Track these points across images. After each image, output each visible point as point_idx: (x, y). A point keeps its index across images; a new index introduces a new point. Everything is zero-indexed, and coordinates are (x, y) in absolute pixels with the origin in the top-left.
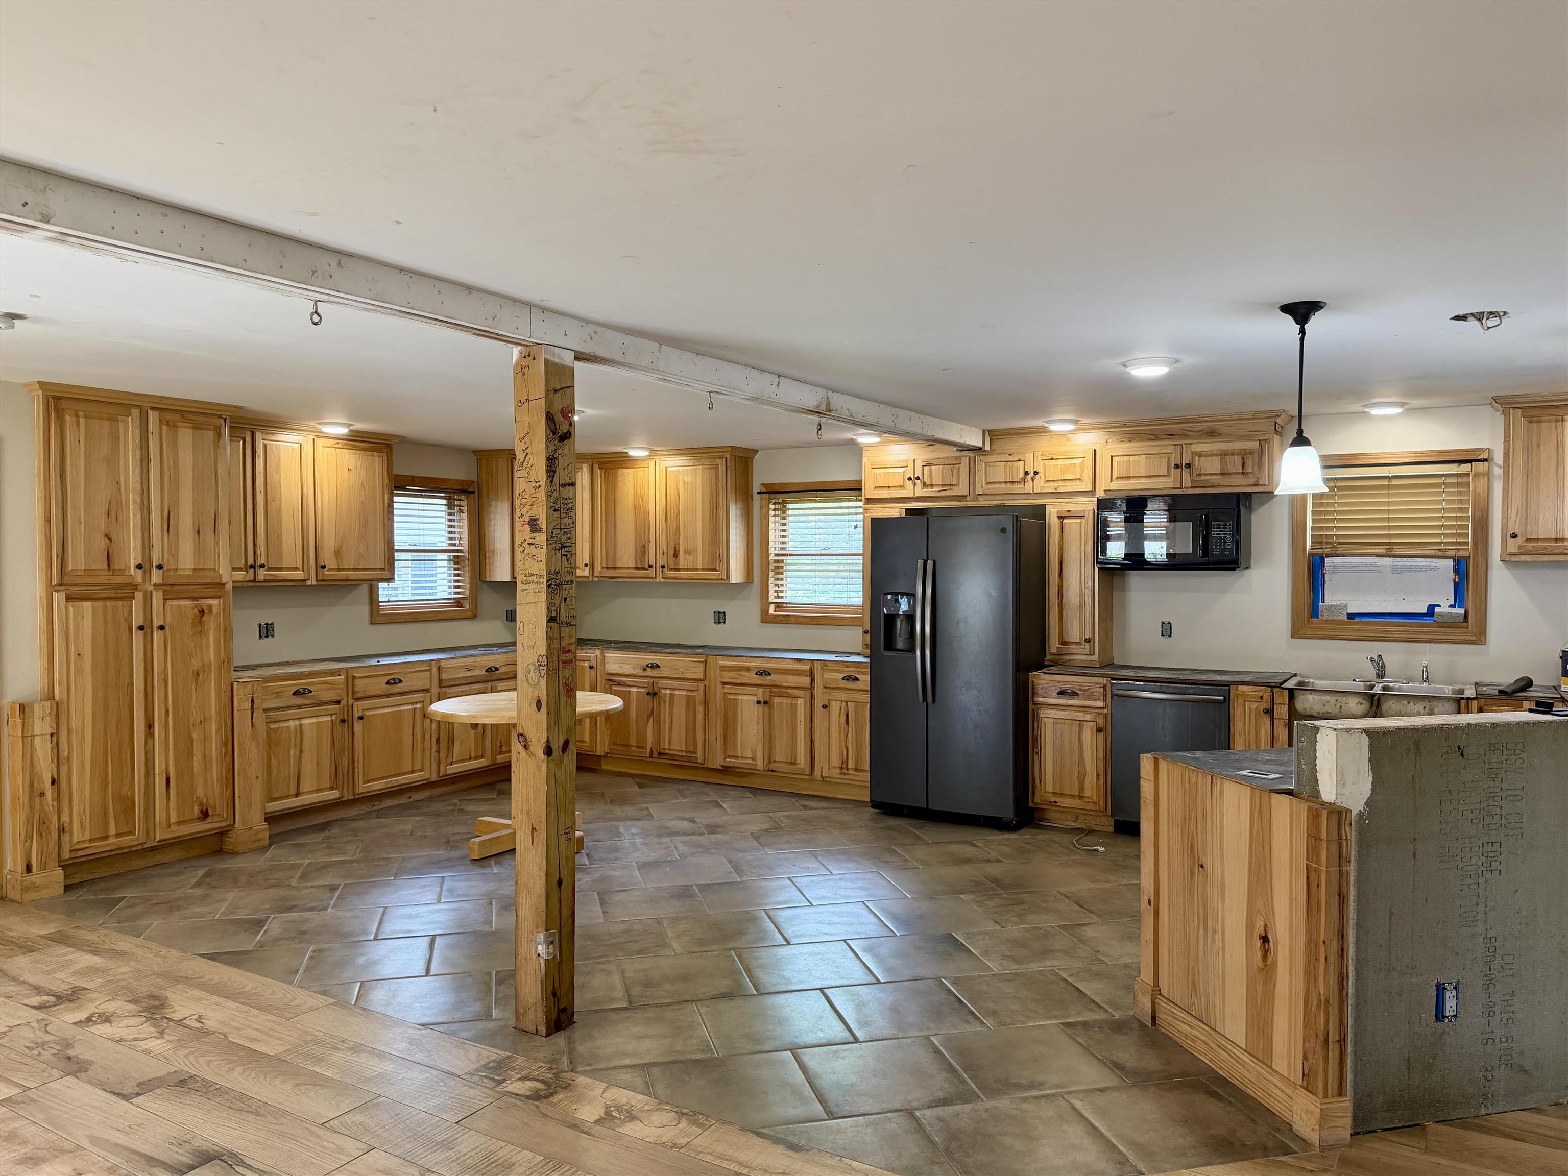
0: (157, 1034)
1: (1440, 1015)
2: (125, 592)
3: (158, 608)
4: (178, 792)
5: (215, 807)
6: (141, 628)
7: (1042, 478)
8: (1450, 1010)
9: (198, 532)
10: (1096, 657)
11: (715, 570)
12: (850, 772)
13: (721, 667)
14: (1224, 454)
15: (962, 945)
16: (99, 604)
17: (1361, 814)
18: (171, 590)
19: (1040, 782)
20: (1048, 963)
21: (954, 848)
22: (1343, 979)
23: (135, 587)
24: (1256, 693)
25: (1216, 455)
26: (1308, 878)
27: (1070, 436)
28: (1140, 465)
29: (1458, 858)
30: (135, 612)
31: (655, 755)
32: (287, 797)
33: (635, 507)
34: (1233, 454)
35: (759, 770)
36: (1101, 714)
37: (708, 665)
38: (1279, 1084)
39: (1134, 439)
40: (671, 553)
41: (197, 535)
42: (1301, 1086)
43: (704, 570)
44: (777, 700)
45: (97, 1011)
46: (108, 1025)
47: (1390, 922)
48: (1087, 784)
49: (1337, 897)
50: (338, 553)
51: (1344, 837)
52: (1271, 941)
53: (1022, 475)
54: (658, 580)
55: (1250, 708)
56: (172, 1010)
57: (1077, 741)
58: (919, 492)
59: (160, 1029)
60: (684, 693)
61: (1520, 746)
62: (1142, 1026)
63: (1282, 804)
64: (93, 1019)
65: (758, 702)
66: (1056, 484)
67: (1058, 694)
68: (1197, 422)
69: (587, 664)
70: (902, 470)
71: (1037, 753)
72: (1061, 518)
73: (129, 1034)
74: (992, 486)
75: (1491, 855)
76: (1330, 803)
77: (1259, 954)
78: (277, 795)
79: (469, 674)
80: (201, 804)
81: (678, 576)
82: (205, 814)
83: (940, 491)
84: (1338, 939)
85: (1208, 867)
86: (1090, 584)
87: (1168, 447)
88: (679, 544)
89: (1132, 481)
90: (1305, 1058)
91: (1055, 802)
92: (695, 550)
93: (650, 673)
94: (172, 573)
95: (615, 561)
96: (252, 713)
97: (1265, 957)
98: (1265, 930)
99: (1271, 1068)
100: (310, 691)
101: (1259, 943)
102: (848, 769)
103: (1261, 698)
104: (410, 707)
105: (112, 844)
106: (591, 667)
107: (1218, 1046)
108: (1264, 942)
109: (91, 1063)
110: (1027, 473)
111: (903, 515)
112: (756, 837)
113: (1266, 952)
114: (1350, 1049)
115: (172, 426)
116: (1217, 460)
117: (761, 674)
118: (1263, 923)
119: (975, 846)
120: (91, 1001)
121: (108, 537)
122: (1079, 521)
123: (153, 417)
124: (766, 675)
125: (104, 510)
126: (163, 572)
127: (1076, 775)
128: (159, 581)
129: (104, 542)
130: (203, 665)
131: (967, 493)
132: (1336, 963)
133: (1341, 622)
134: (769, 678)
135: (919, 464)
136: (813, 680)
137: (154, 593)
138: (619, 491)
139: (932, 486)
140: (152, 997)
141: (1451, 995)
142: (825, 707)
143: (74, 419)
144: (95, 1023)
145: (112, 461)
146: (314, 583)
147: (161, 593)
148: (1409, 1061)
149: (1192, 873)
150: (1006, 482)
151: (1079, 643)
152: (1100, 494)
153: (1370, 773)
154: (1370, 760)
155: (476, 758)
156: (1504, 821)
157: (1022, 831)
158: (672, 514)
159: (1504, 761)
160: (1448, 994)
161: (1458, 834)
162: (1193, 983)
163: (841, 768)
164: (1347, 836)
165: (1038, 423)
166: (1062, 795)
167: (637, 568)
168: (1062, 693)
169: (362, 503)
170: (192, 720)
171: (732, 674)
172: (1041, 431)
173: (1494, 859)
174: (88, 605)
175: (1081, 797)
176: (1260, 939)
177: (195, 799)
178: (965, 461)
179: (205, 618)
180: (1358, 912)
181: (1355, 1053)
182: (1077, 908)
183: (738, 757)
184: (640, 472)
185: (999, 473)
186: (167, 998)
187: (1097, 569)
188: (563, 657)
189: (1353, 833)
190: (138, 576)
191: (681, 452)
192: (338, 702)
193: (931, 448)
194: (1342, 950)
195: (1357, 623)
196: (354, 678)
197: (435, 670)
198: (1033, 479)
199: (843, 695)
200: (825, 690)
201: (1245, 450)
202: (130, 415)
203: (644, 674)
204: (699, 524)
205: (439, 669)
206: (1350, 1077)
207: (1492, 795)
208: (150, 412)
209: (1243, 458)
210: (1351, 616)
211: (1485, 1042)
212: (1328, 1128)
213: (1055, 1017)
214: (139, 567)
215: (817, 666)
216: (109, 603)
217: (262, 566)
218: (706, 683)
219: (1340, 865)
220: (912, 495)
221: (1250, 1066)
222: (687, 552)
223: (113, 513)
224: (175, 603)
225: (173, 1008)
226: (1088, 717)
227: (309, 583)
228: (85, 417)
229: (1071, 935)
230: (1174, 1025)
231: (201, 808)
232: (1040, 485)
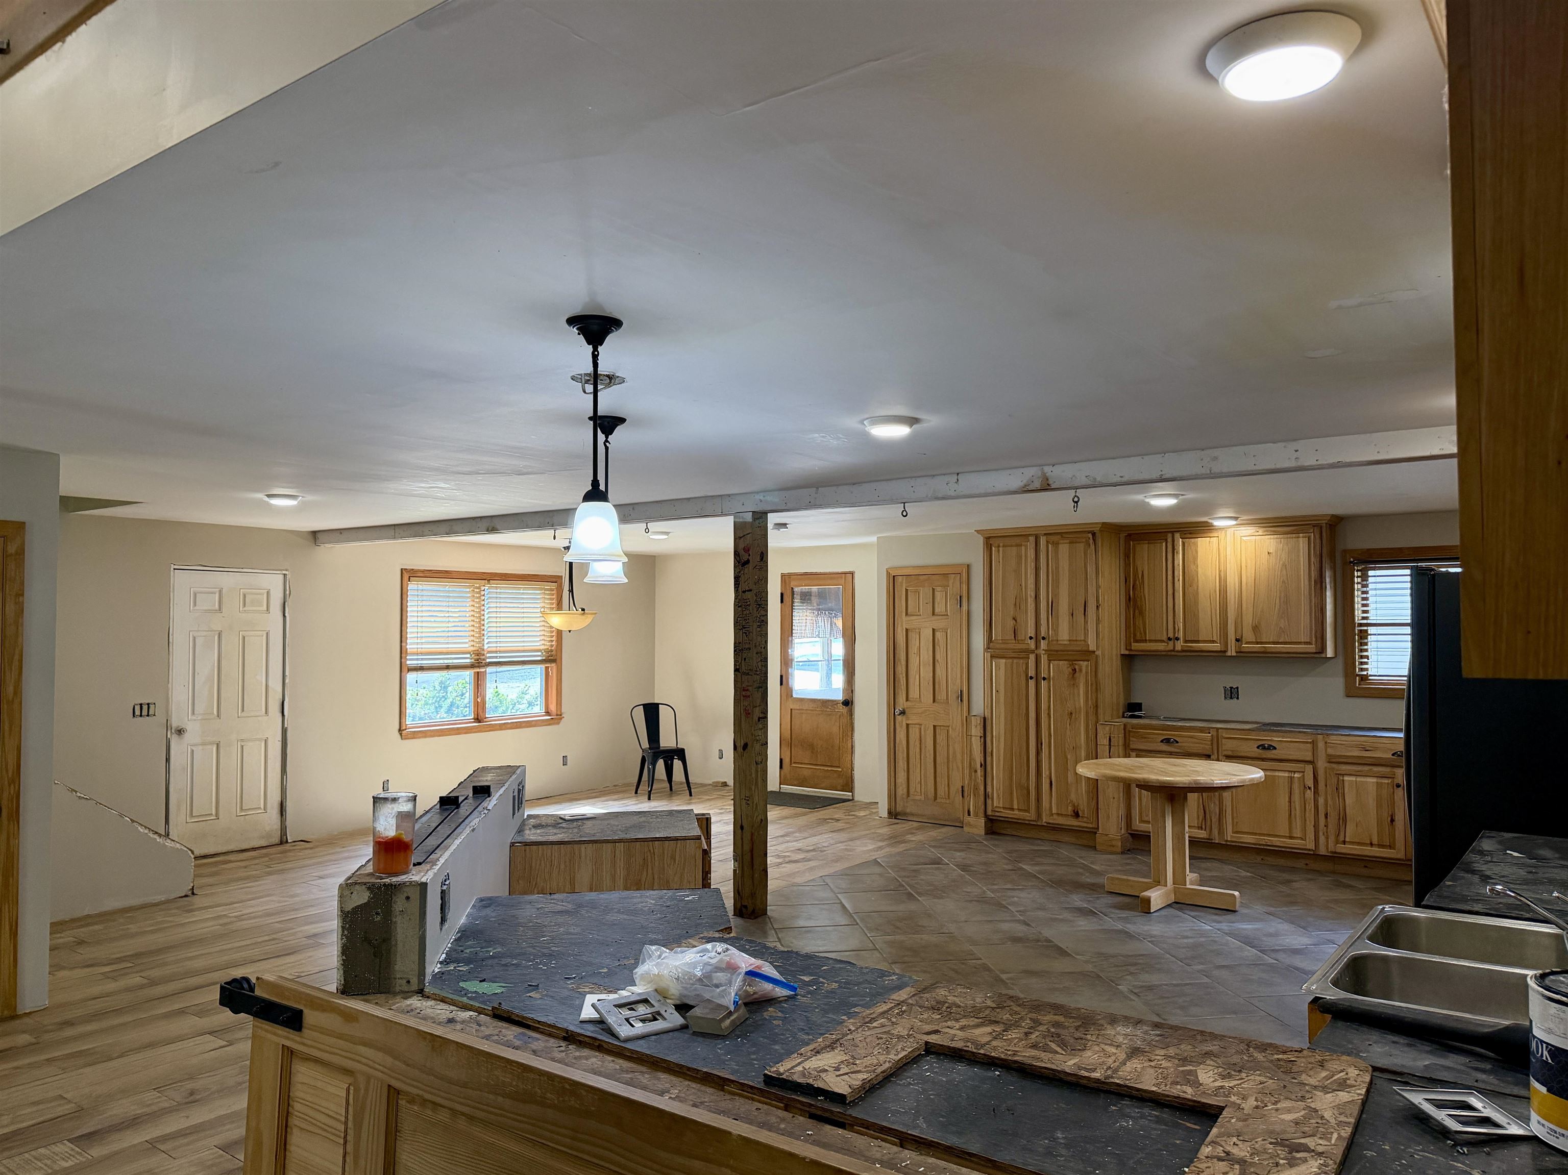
2: (1025, 655)
3: (1044, 666)
4: (1057, 794)
5: (1085, 812)
6: (1032, 678)
9: (1073, 615)
16: (1010, 661)
30: (1030, 668)
41: (1071, 617)
50: (1255, 629)
80: (1074, 805)
82: (1076, 815)
94: (1055, 642)
96: (1110, 748)
100: (1177, 742)
105: (1015, 815)
115: (1056, 544)
121: (1014, 619)
123: (1042, 540)
125: (1013, 604)
126: (1049, 642)
128: (1045, 648)
129: (1013, 623)
130: (1076, 708)
137: (1042, 656)
143: (996, 548)
145: (1018, 573)
146: (1234, 654)
147: (1046, 656)
169: (1283, 582)
174: (1003, 661)
177: (1070, 801)
179: (1077, 674)
190: (1032, 644)
202: (1028, 541)
208: (1040, 538)
214: (1033, 638)
216: (1015, 661)
217: (1180, 639)
223: (1018, 604)
224: (1056, 662)
227: (1229, 654)
228: (1004, 547)
231: (1073, 810)
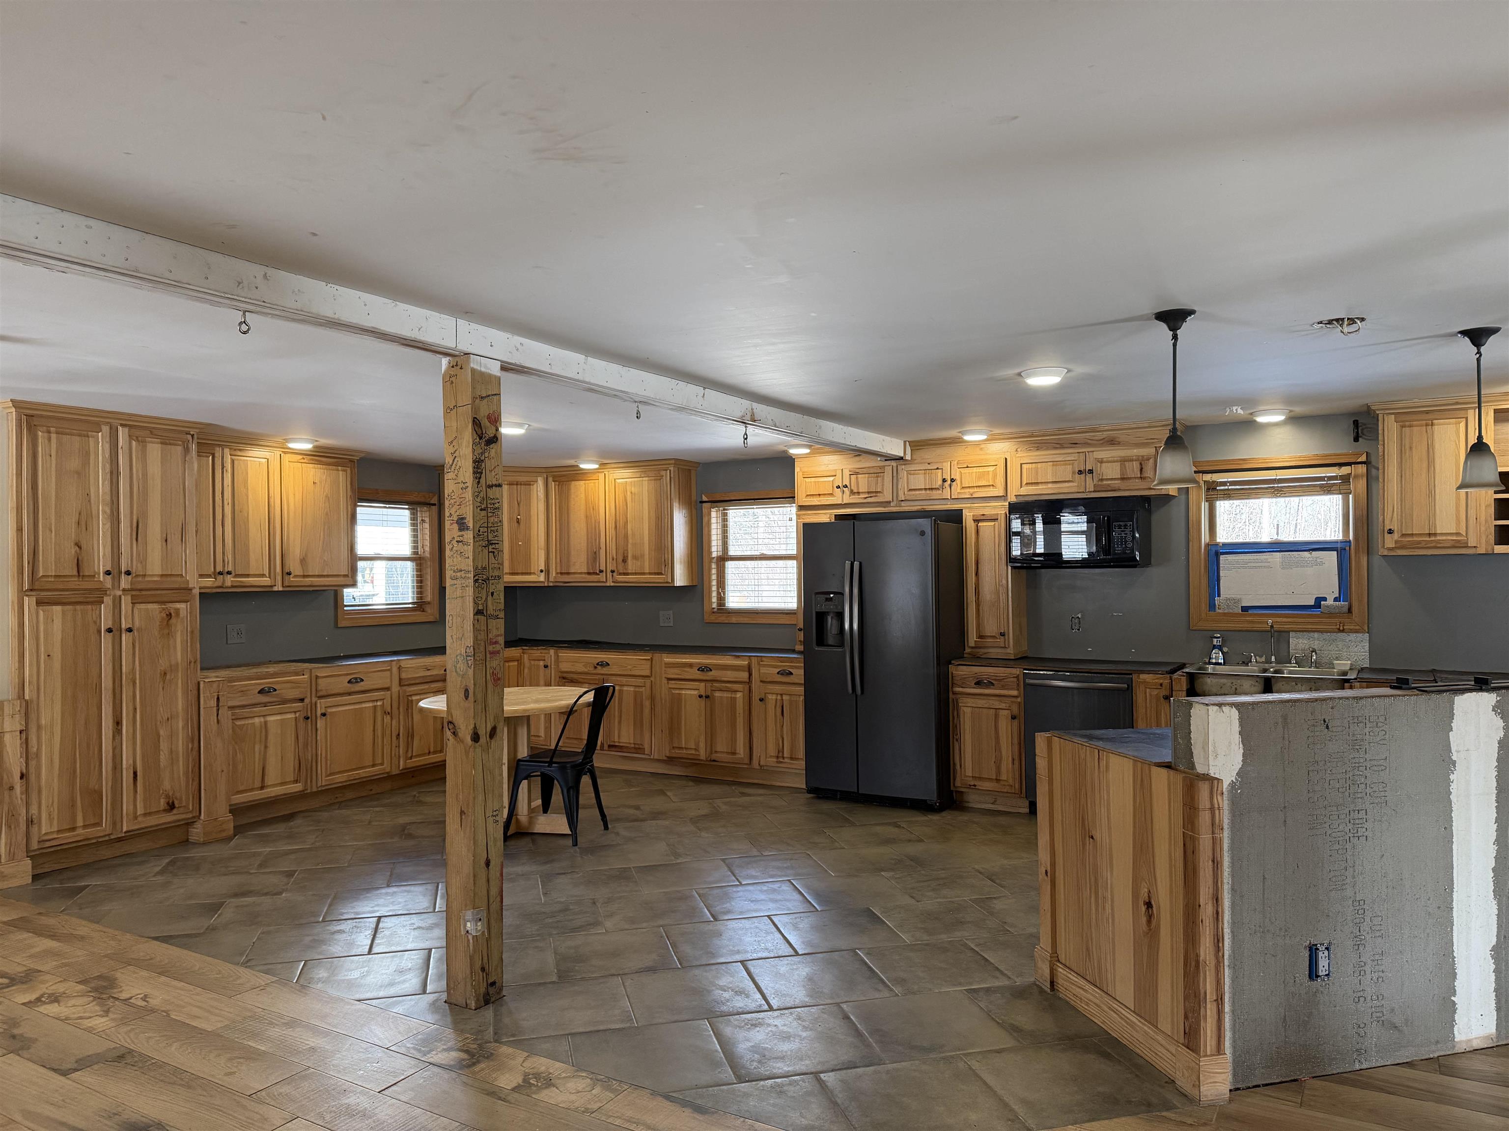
0: (101, 1013)
1: (1313, 974)
2: (95, 597)
3: (126, 612)
4: (144, 787)
5: (181, 799)
6: (109, 630)
7: (959, 484)
8: (1322, 971)
9: (166, 541)
10: (1011, 650)
11: (661, 574)
12: (786, 760)
13: (666, 664)
14: (1123, 461)
15: (879, 917)
16: (68, 608)
17: (1232, 785)
18: (139, 595)
19: (961, 766)
20: (958, 934)
21: (879, 829)
22: (1218, 941)
23: (104, 592)
24: (1156, 681)
25: (1117, 461)
26: (1184, 845)
27: (983, 446)
28: (1048, 473)
29: (1327, 825)
30: (104, 616)
31: (606, 747)
32: (252, 790)
33: (587, 517)
34: (1132, 460)
35: (702, 760)
36: (1015, 702)
37: (654, 662)
38: (1163, 1042)
39: (1042, 448)
40: (620, 559)
41: (164, 544)
42: (1183, 1044)
43: (650, 574)
44: (717, 694)
45: (47, 991)
46: (56, 1004)
47: (1264, 886)
48: (1004, 769)
49: (1210, 863)
50: (303, 561)
51: (1216, 806)
52: (1154, 906)
53: (940, 482)
54: (608, 584)
55: (1151, 695)
56: (120, 989)
57: (993, 728)
58: (847, 499)
59: (105, 1008)
60: (632, 689)
61: (1382, 719)
62: (1042, 991)
63: (1160, 777)
64: (43, 999)
65: (701, 696)
66: (971, 490)
67: (975, 684)
68: (1098, 432)
69: (542, 663)
70: (831, 479)
71: (957, 740)
72: (977, 521)
73: (74, 1013)
74: (914, 492)
75: (1357, 821)
76: (1204, 774)
77: (1144, 919)
78: (242, 788)
79: (428, 673)
80: (167, 796)
81: (627, 580)
82: (171, 807)
83: (866, 498)
84: (1213, 903)
85: (1097, 836)
86: (1004, 582)
87: (1071, 454)
88: (627, 550)
89: (1040, 487)
90: (1186, 1017)
91: (975, 785)
92: (643, 556)
93: (600, 670)
94: (140, 579)
95: (568, 566)
96: (218, 710)
97: (1149, 922)
98: (1149, 897)
99: (1157, 1027)
100: (275, 690)
101: (1144, 908)
102: (783, 758)
103: (1161, 685)
104: (371, 704)
105: (78, 835)
106: (546, 667)
107: (1109, 1008)
108: (1148, 908)
109: (35, 1040)
110: (944, 480)
111: (833, 520)
112: (694, 821)
113: (1150, 917)
114: (1227, 1008)
115: (142, 442)
116: (1117, 466)
117: (703, 670)
118: (1146, 890)
119: (899, 827)
120: (43, 982)
121: (78, 545)
122: (992, 524)
123: (122, 433)
124: (707, 670)
125: (74, 519)
126: (132, 578)
127: (994, 760)
128: (128, 586)
129: (74, 550)
130: (171, 666)
131: (891, 500)
132: (1212, 926)
133: (1237, 615)
134: (711, 673)
135: (847, 473)
136: (750, 675)
137: (123, 597)
138: (572, 503)
139: (858, 493)
140: (100, 977)
141: (1323, 956)
142: (761, 700)
143: (46, 435)
144: (45, 1003)
145: (82, 475)
146: (281, 589)
147: (129, 598)
148: (1285, 1019)
149: (1084, 845)
150: (926, 489)
151: (994, 637)
152: (1012, 499)
153: (1241, 746)
154: (1240, 733)
155: (435, 752)
156: (1368, 790)
157: (944, 814)
158: (621, 523)
159: (1368, 733)
160: (1320, 954)
161: (1326, 802)
162: (1088, 949)
163: (778, 757)
164: (1219, 805)
165: (953, 433)
166: (980, 779)
167: (589, 573)
168: (979, 683)
169: (327, 514)
170: (159, 718)
171: (676, 670)
172: (956, 441)
173: (1360, 826)
174: (58, 608)
175: (998, 780)
176: (1144, 905)
177: (161, 792)
178: (888, 470)
179: (173, 621)
180: (1233, 876)
181: (1233, 1012)
182: (989, 882)
183: (682, 748)
184: (591, 484)
185: (919, 481)
186: (116, 979)
187: (1010, 568)
188: (491, 648)
189: (1226, 802)
190: (108, 582)
191: (630, 465)
192: (302, 700)
193: (857, 458)
194: (1217, 913)
195: (1251, 615)
196: (317, 677)
197: (395, 670)
198: (950, 486)
199: (778, 688)
200: (761, 684)
201: (1143, 456)
202: (101, 431)
203: (595, 672)
204: (646, 532)
205: (400, 668)
206: (1228, 1035)
207: (1357, 765)
208: (120, 428)
209: (1141, 464)
210: (1245, 609)
211: (1357, 1000)
212: (1207, 1084)
213: (960, 984)
214: (108, 573)
215: (754, 660)
216: (78, 607)
217: (229, 573)
218: (652, 679)
219: (1213, 833)
220: (840, 502)
221: (1138, 1026)
222: (635, 558)
223: (83, 523)
224: (143, 606)
225: (121, 987)
226: (1003, 706)
227: (275, 589)
228: (57, 433)
229: (981, 907)
230: (1070, 989)
231: (167, 800)
232: (957, 490)
